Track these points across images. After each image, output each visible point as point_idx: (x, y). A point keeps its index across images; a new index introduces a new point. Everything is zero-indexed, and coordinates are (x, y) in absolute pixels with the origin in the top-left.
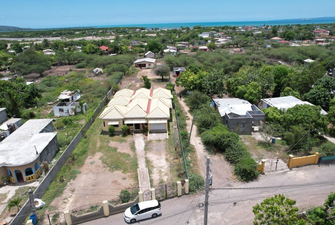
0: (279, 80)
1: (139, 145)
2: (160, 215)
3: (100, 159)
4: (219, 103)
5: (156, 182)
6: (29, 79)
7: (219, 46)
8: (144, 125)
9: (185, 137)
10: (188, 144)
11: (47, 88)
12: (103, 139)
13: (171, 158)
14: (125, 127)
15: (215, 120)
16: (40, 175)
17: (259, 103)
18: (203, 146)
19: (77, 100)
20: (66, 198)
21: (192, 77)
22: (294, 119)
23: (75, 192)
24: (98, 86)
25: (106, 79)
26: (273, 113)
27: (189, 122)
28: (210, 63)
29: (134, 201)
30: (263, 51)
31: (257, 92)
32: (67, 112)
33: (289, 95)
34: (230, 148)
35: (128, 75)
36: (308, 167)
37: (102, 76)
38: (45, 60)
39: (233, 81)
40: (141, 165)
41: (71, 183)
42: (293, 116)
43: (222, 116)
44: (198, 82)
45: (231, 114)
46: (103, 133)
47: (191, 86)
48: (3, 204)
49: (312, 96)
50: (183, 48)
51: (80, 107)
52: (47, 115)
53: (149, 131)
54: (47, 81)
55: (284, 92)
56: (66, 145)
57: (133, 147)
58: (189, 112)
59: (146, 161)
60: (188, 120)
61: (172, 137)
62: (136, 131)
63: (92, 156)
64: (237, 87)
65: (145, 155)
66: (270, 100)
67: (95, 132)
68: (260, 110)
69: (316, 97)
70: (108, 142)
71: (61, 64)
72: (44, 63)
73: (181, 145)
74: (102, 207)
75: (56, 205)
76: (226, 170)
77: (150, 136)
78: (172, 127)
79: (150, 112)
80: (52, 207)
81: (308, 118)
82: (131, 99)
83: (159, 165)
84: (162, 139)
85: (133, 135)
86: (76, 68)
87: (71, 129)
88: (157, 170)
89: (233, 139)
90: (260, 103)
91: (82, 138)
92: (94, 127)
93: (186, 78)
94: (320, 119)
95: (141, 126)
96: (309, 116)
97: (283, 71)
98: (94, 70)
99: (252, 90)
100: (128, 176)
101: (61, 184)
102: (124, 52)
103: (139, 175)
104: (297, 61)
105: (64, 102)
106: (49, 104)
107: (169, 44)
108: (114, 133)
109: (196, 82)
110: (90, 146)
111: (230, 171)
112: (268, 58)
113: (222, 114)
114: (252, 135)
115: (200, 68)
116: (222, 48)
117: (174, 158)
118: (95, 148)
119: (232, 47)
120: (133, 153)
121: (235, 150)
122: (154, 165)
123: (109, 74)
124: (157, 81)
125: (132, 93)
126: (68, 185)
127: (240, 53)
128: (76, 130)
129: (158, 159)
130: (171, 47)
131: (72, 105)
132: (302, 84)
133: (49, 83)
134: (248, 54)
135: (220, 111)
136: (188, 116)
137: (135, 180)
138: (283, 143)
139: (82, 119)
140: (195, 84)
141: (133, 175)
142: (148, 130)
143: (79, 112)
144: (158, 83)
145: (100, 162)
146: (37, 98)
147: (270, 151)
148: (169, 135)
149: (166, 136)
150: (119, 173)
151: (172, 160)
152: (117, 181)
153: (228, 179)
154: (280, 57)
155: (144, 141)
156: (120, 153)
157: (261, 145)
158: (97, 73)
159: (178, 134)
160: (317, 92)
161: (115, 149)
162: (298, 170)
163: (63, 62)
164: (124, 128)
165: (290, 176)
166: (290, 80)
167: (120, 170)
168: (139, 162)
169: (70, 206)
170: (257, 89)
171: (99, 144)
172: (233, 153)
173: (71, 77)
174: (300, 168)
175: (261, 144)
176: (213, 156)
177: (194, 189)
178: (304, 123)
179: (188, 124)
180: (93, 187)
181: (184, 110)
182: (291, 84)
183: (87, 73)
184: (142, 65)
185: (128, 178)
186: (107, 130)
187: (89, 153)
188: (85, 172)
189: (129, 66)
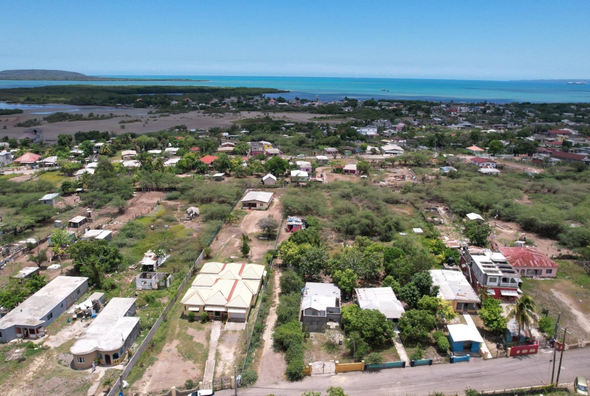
0: (389, 263)
1: (215, 335)
3: (176, 347)
4: (308, 290)
5: (218, 375)
8: (223, 313)
9: (260, 330)
10: (259, 338)
11: (128, 241)
12: (182, 324)
13: (239, 353)
14: (204, 314)
15: (291, 314)
16: (124, 359)
18: (273, 341)
19: (162, 264)
20: (144, 382)
21: (292, 250)
23: (152, 378)
24: (190, 241)
25: (201, 226)
27: (273, 310)
29: (195, 389)
32: (150, 285)
33: (389, 285)
34: (289, 348)
35: (229, 223)
36: (353, 372)
37: (198, 220)
39: (331, 263)
40: (211, 357)
41: (149, 368)
44: (298, 256)
45: (310, 309)
46: (184, 317)
48: (96, 382)
49: (402, 293)
50: (324, 164)
51: (164, 281)
52: (128, 285)
53: (228, 319)
54: (129, 229)
55: (385, 282)
56: (147, 328)
57: (208, 338)
58: (278, 296)
59: (216, 353)
60: (273, 306)
61: (249, 327)
62: (215, 318)
63: (169, 343)
65: (217, 347)
66: (364, 291)
67: (175, 315)
68: (340, 307)
69: (404, 296)
70: (186, 328)
71: (147, 189)
74: (171, 391)
75: (136, 387)
76: (281, 369)
77: (227, 325)
78: (253, 315)
79: (231, 300)
80: (134, 387)
82: (218, 277)
83: (226, 358)
84: (238, 329)
85: (211, 322)
86: (166, 200)
87: (154, 308)
88: (223, 363)
91: (163, 322)
92: (175, 308)
95: (221, 314)
97: (394, 253)
98: (188, 208)
99: (346, 279)
100: (197, 366)
101: (141, 369)
103: (206, 366)
106: (131, 268)
108: (195, 318)
109: (296, 257)
110: (170, 332)
111: (284, 370)
113: (302, 308)
114: (325, 333)
116: (381, 167)
117: (242, 353)
118: (173, 334)
119: (397, 166)
120: (206, 343)
122: (222, 358)
123: (206, 220)
124: (262, 238)
125: (221, 268)
126: (146, 370)
128: (158, 310)
129: (227, 352)
130: (305, 164)
131: (156, 278)
133: (131, 233)
135: (302, 303)
136: (275, 302)
137: (202, 371)
138: (348, 346)
139: (165, 296)
140: (294, 259)
141: (201, 366)
142: (227, 317)
143: (163, 287)
144: (263, 242)
145: (175, 350)
148: (246, 325)
149: (241, 326)
150: (190, 363)
152: (187, 371)
153: (278, 377)
155: (220, 330)
156: (195, 342)
157: (327, 345)
158: (191, 214)
159: (254, 325)
161: (192, 338)
162: (342, 375)
163: (149, 185)
165: (332, 380)
167: (192, 360)
168: (209, 354)
169: (147, 388)
170: (352, 278)
171: (177, 331)
172: (290, 354)
173: (158, 217)
174: (346, 373)
176: (276, 353)
177: (245, 384)
178: (362, 331)
179: (270, 313)
180: (167, 374)
181: (274, 292)
182: (395, 271)
183: (179, 211)
184: (252, 205)
185: (196, 369)
186: (187, 315)
187: (167, 340)
188: (162, 359)
189: (233, 205)
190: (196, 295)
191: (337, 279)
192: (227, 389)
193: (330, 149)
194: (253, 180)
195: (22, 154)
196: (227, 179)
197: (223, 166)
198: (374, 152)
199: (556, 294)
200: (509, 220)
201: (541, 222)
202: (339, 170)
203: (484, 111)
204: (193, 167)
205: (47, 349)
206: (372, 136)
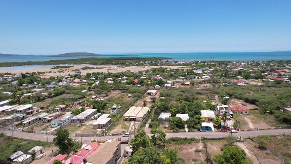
1: (132, 124)
4: (161, 114)
5: (131, 132)
8: (135, 119)
10: (144, 125)
11: (109, 102)
16: (106, 127)
19: (118, 108)
20: (111, 132)
24: (128, 103)
31: (175, 112)
32: (114, 112)
35: (141, 99)
36: (170, 133)
37: (131, 98)
39: (169, 107)
41: (113, 130)
44: (160, 106)
46: (124, 120)
50: (178, 82)
54: (109, 99)
56: (113, 122)
57: (130, 124)
59: (131, 128)
62: (132, 120)
71: (115, 89)
72: (108, 89)
74: (118, 134)
76: (150, 131)
77: (136, 122)
79: (138, 115)
86: (121, 92)
87: (115, 118)
91: (117, 121)
92: (121, 118)
98: (128, 95)
102: (145, 84)
103: (129, 130)
105: (114, 109)
106: (109, 109)
108: (126, 120)
114: (164, 124)
118: (120, 123)
120: (129, 126)
123: (133, 98)
130: (170, 82)
131: (116, 110)
135: (159, 117)
143: (118, 113)
145: (120, 127)
146: (105, 106)
149: (140, 122)
159: (144, 122)
161: (125, 124)
164: (129, 119)
167: (124, 128)
171: (122, 123)
173: (118, 97)
174: (168, 133)
176: (149, 128)
180: (117, 131)
183: (125, 95)
184: (149, 94)
185: (126, 130)
187: (118, 124)
188: (117, 128)
189: (143, 94)
190: (128, 114)
191: (171, 111)
193: (182, 78)
194: (152, 87)
195: (75, 79)
196: (142, 87)
197: (142, 82)
198: (198, 78)
199: (246, 118)
200: (241, 99)
201: (250, 98)
202: (183, 84)
203: (251, 64)
204: (131, 83)
205: (86, 125)
206: (200, 74)
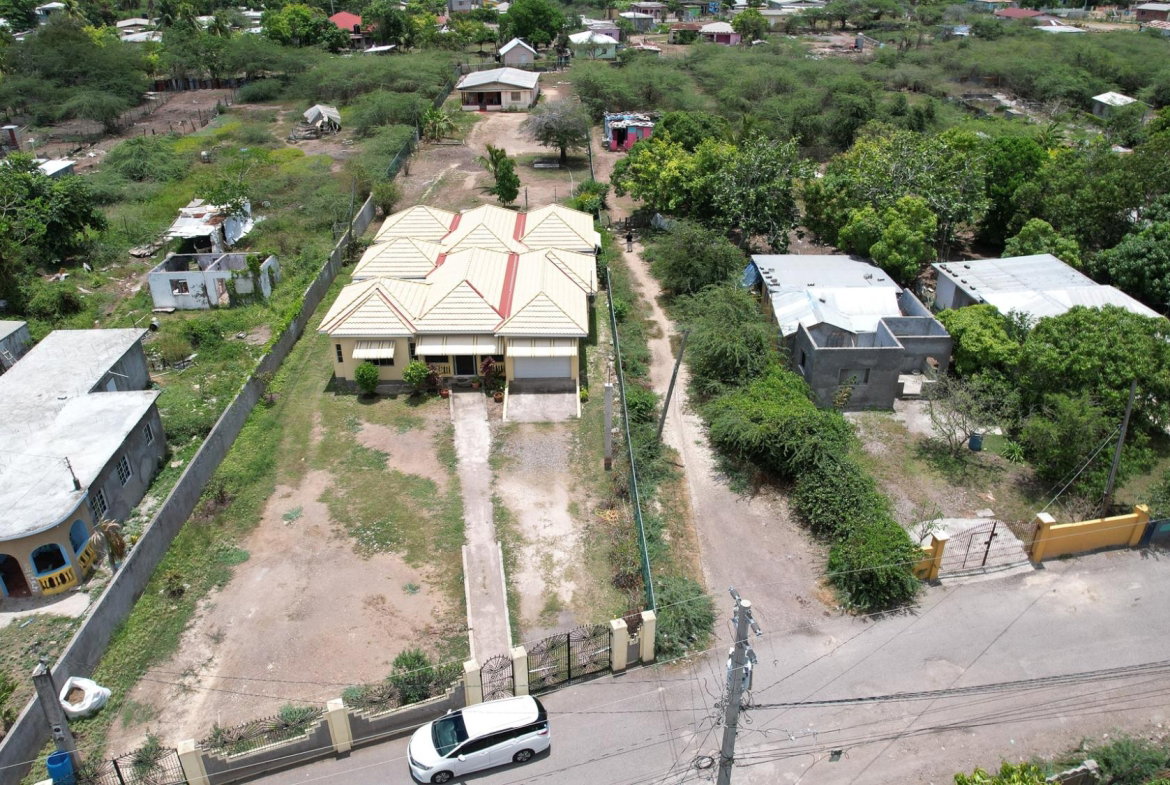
0: (1005, 187)
1: (470, 444)
2: (546, 753)
3: (323, 499)
4: (774, 277)
5: (531, 609)
6: (64, 142)
7: (777, 25)
8: (489, 362)
9: (644, 414)
10: (654, 447)
12: (335, 413)
13: (590, 504)
14: (416, 368)
15: (758, 350)
16: (95, 567)
17: (921, 272)
18: (711, 452)
19: (240, 239)
20: (190, 671)
21: (673, 164)
22: (1063, 367)
23: (224, 646)
24: (322, 182)
25: (352, 149)
26: (979, 334)
27: (660, 348)
28: (743, 100)
29: (445, 697)
30: (941, 53)
31: (923, 235)
32: (201, 292)
33: (1038, 249)
34: (813, 475)
35: (435, 136)
36: (1102, 556)
37: (338, 136)
38: (122, 67)
39: (831, 185)
40: (477, 532)
41: (212, 602)
42: (1061, 353)
43: (786, 333)
44: (698, 182)
45: (820, 327)
46: (336, 386)
47: (669, 199)
49: (1132, 262)
50: (643, 27)
51: (250, 275)
52: (126, 300)
53: (507, 383)
54: (130, 156)
55: (1023, 239)
56: (194, 434)
57: (448, 456)
58: (660, 305)
59: (494, 515)
60: (655, 337)
61: (595, 409)
62: (459, 380)
63: (291, 486)
64: (846, 210)
65: (491, 488)
66: (966, 267)
67: (305, 383)
68: (931, 315)
69: (1146, 268)
70: (354, 425)
71: (186, 84)
72: (120, 81)
73: (629, 455)
75: (150, 701)
76: (797, 563)
77: (511, 405)
78: (597, 367)
79: (513, 311)
80: (137, 706)
81: (1117, 366)
82: (444, 250)
83: (543, 533)
84: (556, 418)
85: (446, 396)
86: (241, 103)
87: (218, 366)
88: (538, 552)
89: (829, 440)
90: (924, 275)
91: (257, 408)
92: (301, 358)
93: (654, 166)
94: (1162, 372)
95: (479, 365)
96: (1123, 359)
97: (1023, 152)
98: (306, 114)
99: (904, 230)
100: (428, 577)
101: (174, 608)
102: (421, 39)
103: (466, 574)
104: (1066, 97)
105: (191, 250)
106: (136, 253)
107: (588, 8)
108: (379, 389)
109: (692, 184)
110: (287, 444)
111: (812, 565)
112: (956, 81)
113: (788, 328)
114: (894, 411)
115: (706, 126)
116: (787, 32)
117: (602, 503)
118: (303, 451)
119: (826, 30)
120: (446, 477)
121: (832, 486)
122: (523, 530)
123: (364, 132)
124: (541, 165)
125: (448, 225)
126: (198, 612)
127: (854, 56)
128: (233, 369)
129: (540, 505)
130: (598, 23)
131: (219, 267)
132: (1092, 208)
133: (138, 167)
134: (882, 62)
135: (778, 313)
136: (655, 322)
137: (451, 595)
138: (1012, 452)
139: (259, 324)
140: (688, 192)
141: (446, 572)
142: (504, 379)
143: (248, 295)
144: (548, 174)
145: (319, 514)
146: (88, 228)
147: (960, 483)
148: (583, 400)
149: (567, 406)
150: (391, 561)
151: (593, 512)
152: (383, 599)
153: (801, 602)
154: (1004, 79)
155: (488, 424)
156: (397, 474)
157: (929, 456)
158: (318, 124)
159: (617, 399)
160: (1150, 250)
161: (380, 459)
162: (1065, 572)
163: (192, 74)
164: (413, 373)
165: (1036, 594)
166: (1046, 189)
167: (398, 552)
168: (468, 518)
169: (205, 703)
170: (923, 225)
172: (824, 496)
173: (221, 138)
174: (1072, 561)
175: (928, 450)
176: (748, 498)
177: (674, 646)
178: (1100, 387)
179: (654, 357)
180: (293, 622)
181: (642, 295)
182: (1051, 205)
183: (281, 123)
184: (486, 97)
185: (426, 587)
186: (351, 376)
187: (280, 471)
188: (265, 555)
189: (437, 99)
190: (376, 300)
191: (866, 233)
192: (594, 675)
193: (645, 4)
197: (388, 32)
204: (312, 38)
